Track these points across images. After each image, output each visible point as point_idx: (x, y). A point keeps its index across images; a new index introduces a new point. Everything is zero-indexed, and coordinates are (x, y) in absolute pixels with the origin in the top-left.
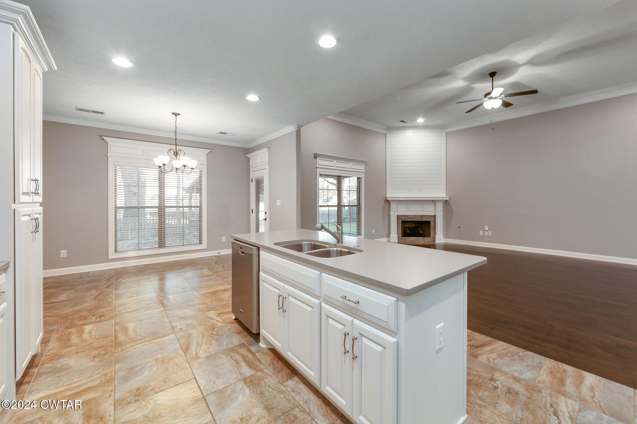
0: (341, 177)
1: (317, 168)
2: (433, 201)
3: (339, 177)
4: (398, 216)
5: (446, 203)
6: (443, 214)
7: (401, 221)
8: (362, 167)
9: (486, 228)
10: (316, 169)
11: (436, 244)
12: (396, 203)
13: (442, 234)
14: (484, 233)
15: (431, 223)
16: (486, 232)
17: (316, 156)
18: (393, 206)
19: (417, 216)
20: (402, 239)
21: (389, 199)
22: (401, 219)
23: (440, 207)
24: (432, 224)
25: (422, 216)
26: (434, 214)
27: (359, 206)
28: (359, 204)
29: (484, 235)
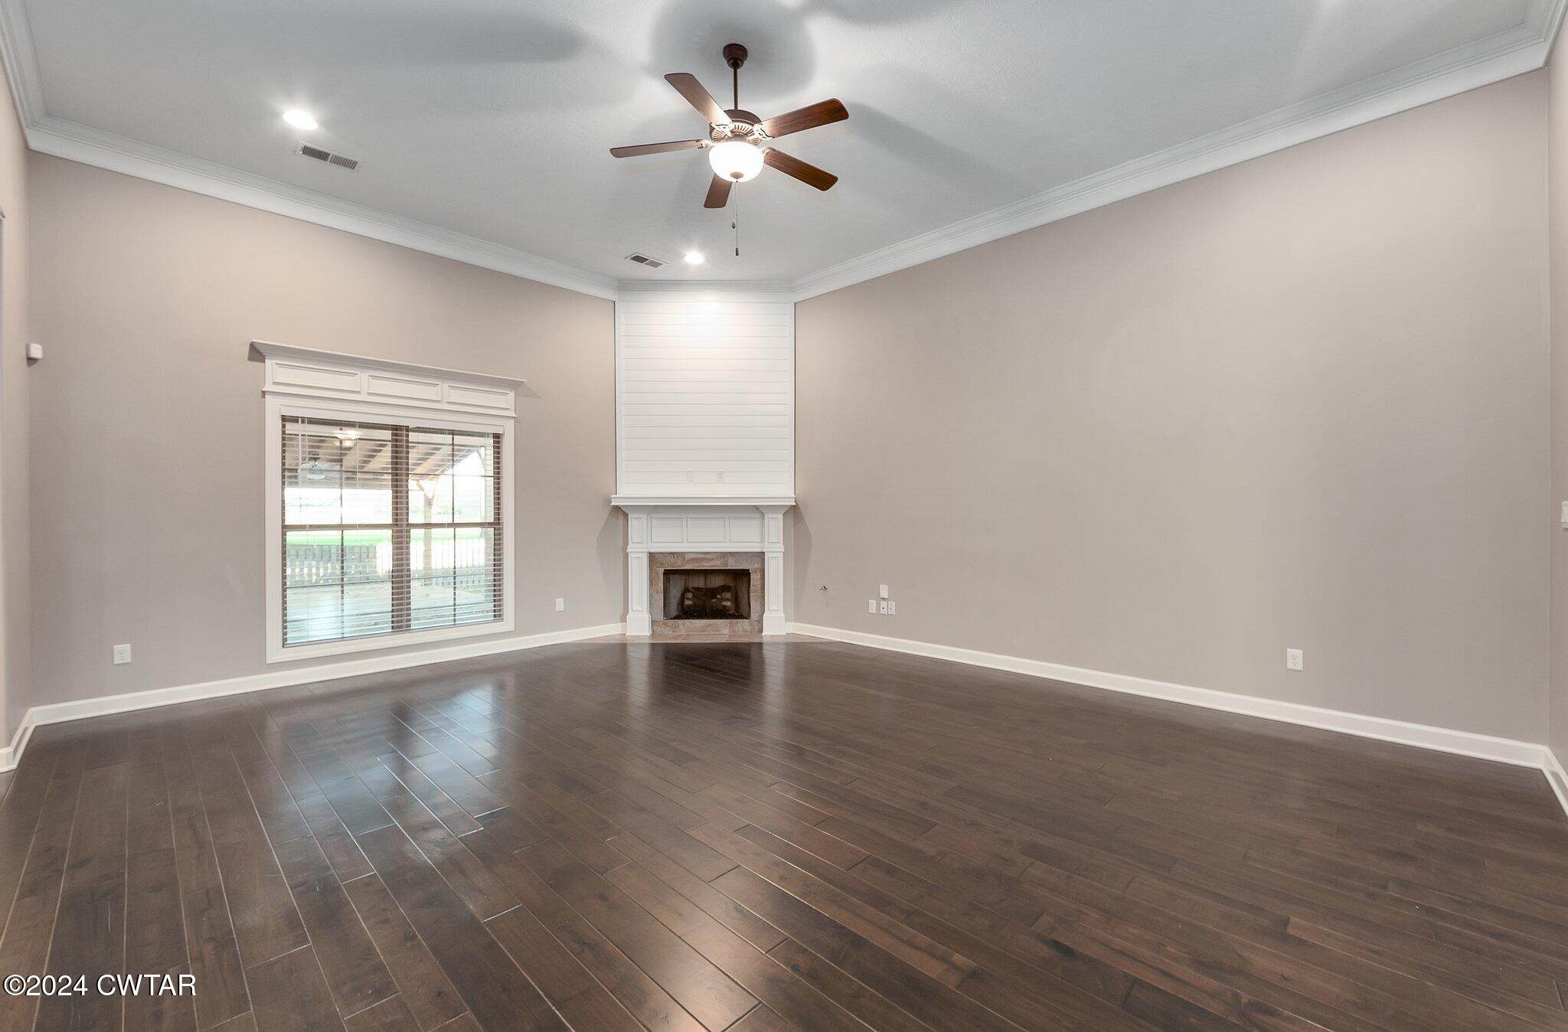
0: (401, 430)
1: (264, 393)
2: (756, 507)
3: (397, 430)
4: (652, 556)
5: (793, 512)
6: (783, 550)
7: (661, 571)
8: (505, 401)
9: (884, 592)
10: (264, 396)
11: (765, 640)
12: (644, 516)
13: (782, 609)
14: (878, 605)
15: (752, 576)
16: (883, 604)
17: (257, 353)
18: (637, 525)
19: (708, 556)
20: (666, 625)
21: (622, 504)
22: (662, 564)
23: (775, 525)
24: (755, 578)
25: (724, 555)
26: (759, 550)
27: (497, 524)
28: (499, 519)
29: (880, 610)
